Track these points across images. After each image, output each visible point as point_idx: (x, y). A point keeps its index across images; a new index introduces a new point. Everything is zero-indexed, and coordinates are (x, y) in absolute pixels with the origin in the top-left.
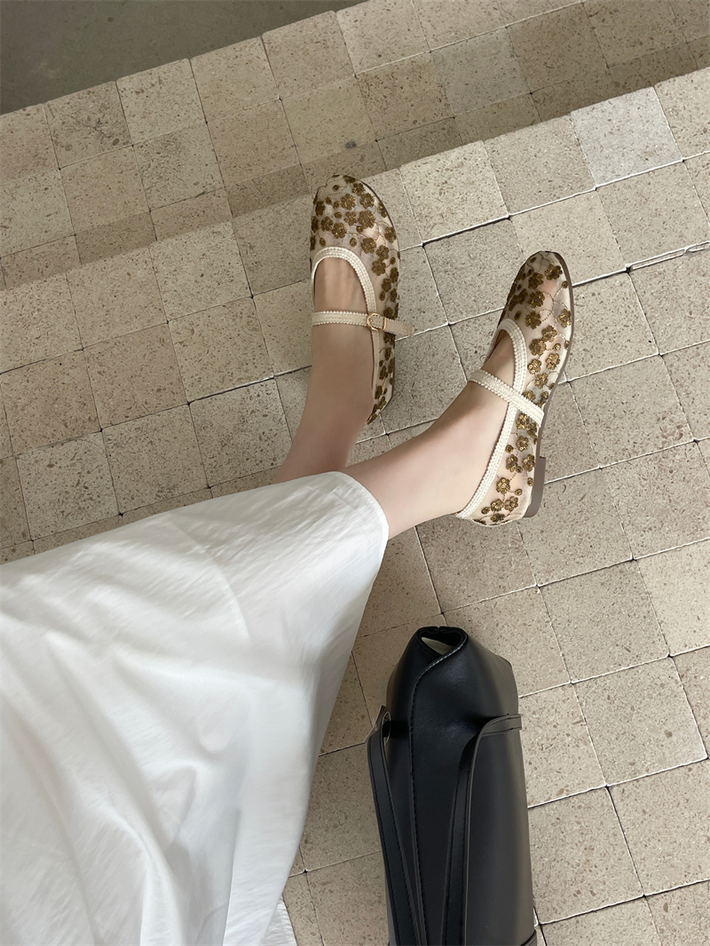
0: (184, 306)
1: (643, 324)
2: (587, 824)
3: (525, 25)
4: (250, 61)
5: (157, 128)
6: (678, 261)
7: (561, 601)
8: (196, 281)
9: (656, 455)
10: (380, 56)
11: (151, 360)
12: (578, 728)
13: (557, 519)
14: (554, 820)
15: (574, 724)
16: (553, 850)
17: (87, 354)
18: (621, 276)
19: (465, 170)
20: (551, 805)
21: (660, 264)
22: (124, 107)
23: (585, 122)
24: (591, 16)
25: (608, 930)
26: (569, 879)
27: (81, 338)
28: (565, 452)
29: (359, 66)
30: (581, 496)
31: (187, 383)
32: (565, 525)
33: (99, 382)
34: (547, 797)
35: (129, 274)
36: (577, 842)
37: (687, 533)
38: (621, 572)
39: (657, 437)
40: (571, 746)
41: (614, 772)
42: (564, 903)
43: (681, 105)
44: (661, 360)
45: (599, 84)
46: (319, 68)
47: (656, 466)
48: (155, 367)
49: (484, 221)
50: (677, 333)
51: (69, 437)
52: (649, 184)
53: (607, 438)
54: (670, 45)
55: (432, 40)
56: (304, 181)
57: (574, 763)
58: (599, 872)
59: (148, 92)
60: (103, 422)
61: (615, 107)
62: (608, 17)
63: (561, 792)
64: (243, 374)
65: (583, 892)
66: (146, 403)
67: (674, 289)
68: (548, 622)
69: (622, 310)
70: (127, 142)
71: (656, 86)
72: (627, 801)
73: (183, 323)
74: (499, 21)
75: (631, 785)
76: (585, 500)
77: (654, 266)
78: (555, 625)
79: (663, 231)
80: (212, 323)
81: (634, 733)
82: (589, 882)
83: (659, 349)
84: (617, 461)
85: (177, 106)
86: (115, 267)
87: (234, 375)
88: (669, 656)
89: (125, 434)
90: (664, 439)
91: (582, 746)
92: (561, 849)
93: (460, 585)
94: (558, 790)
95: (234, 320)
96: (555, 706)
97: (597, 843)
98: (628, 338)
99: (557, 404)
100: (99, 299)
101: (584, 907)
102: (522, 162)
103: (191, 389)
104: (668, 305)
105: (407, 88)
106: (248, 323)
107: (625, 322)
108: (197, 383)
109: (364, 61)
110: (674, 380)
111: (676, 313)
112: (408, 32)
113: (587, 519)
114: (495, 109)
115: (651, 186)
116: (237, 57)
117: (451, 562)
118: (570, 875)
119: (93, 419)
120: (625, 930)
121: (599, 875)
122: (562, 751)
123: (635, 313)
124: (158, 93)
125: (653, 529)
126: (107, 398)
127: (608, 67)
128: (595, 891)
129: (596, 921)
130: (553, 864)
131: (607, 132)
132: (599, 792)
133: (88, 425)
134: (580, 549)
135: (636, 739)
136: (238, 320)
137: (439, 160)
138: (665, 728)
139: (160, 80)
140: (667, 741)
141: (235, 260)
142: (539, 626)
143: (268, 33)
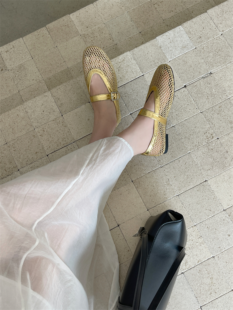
0: (39, 123)
1: (193, 103)
2: (209, 270)
3: (134, 10)
4: (44, 35)
5: (16, 63)
6: (200, 81)
7: (186, 199)
8: (42, 114)
9: (206, 145)
10: (87, 27)
11: (31, 143)
12: (200, 239)
13: (179, 172)
14: (199, 271)
15: (198, 238)
16: (200, 281)
17: (8, 145)
18: (183, 88)
19: (125, 62)
20: (197, 266)
21: (195, 83)
22: (3, 58)
23: (161, 40)
24: (154, 4)
25: (222, 304)
26: (207, 289)
27: (5, 140)
28: (177, 149)
29: (81, 32)
30: (185, 163)
31: (45, 148)
32: (182, 173)
33: (15, 154)
34: (194, 264)
35: (18, 115)
36: (207, 277)
37: (221, 169)
38: (203, 185)
39: (205, 139)
40: (199, 246)
41: (214, 251)
42: (207, 297)
43: (191, 30)
44: (201, 114)
45: (162, 26)
46: (67, 34)
47: (207, 149)
48: (33, 145)
49: (135, 78)
50: (205, 104)
51: (8, 175)
52: (186, 57)
53: (189, 143)
54: (182, 11)
55: (104, 19)
56: (70, 73)
57: (201, 251)
58: (216, 285)
59: (10, 51)
60: (19, 167)
61: (170, 34)
62: (160, 4)
63: (199, 262)
64: (64, 142)
65: (212, 293)
66: (33, 158)
67: (201, 90)
68: (183, 206)
69: (186, 100)
70: (6, 69)
71: (182, 25)
72: (220, 260)
73: (40, 128)
74: (125, 10)
75: (220, 255)
76: (187, 164)
77: (193, 84)
78: (185, 207)
79: (193, 72)
80: (50, 127)
81: (218, 237)
82: (214, 289)
83: (200, 110)
84: (194, 149)
85: (21, 54)
86: (12, 113)
87: (61, 143)
88: (224, 210)
89: (27, 170)
90: (208, 140)
91: (202, 245)
92: (203, 280)
93: (152, 200)
94: (197, 261)
95: (57, 125)
96: (191, 234)
97: (214, 276)
98: (189, 108)
99: (171, 134)
100: (9, 125)
101: (214, 298)
102: (144, 56)
103: (47, 150)
104: (200, 96)
105: (99, 37)
106: (63, 125)
107: (187, 103)
108: (49, 148)
109: (83, 30)
110: (207, 120)
111: (203, 98)
112: (95, 18)
113: (188, 170)
114: (129, 39)
115: (187, 58)
116: (39, 35)
117: (147, 193)
118: (207, 288)
119: (15, 167)
120: (228, 302)
121: (216, 286)
122: (196, 248)
123: (190, 100)
124: (14, 51)
125: (210, 169)
126: (18, 159)
127: (163, 20)
128: (216, 292)
129: (218, 301)
130: (201, 286)
131: (169, 42)
132: (211, 259)
133: (14, 169)
134: (188, 180)
135: (219, 239)
136: (59, 124)
137: (116, 60)
138: (228, 233)
139: (13, 46)
140: (229, 238)
141: (54, 104)
142: (180, 208)
143: (48, 25)
